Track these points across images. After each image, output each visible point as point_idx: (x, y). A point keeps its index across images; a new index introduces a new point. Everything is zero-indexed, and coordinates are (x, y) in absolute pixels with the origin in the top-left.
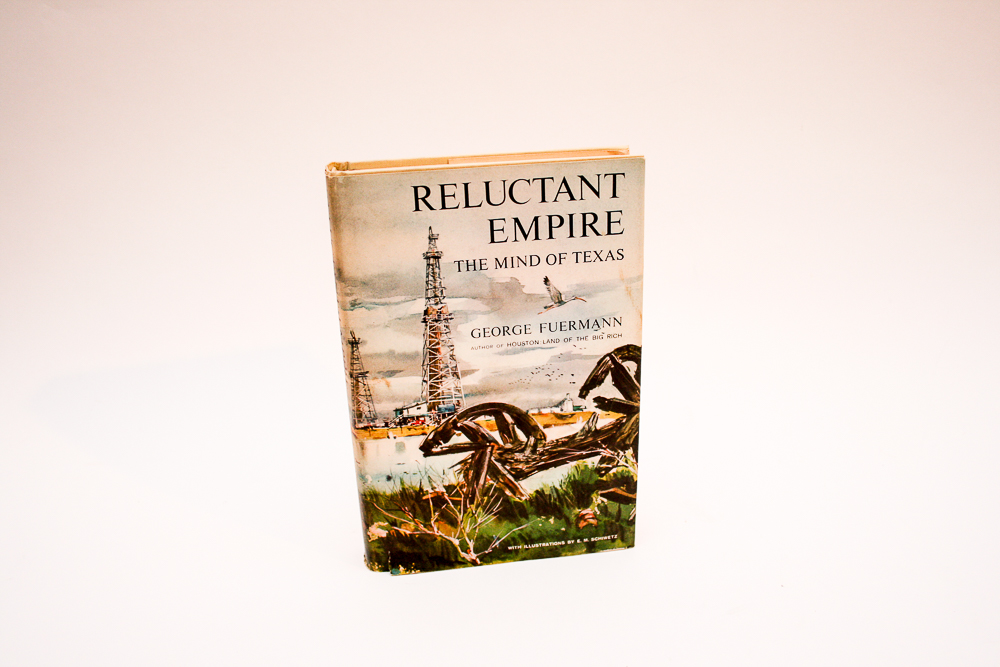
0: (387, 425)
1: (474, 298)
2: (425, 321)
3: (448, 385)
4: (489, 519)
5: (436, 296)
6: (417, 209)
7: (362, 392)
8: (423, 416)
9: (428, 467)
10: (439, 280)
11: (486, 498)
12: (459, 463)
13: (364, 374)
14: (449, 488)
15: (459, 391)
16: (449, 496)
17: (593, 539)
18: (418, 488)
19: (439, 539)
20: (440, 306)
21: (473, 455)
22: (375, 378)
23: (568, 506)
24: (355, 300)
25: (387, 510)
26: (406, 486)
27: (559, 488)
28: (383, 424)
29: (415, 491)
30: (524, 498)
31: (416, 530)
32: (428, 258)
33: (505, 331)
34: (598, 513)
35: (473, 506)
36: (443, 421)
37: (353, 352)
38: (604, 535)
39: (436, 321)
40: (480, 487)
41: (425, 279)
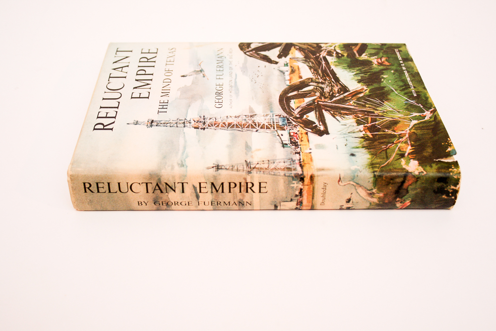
0: (299, 153)
1: (190, 106)
2: (204, 129)
3: (260, 119)
4: (388, 105)
5: (184, 123)
6: (112, 129)
7: (266, 166)
8: (290, 133)
9: (340, 133)
10: (172, 122)
11: (367, 106)
12: (334, 117)
13: (248, 164)
14: (359, 123)
15: (267, 115)
16: (368, 123)
17: (400, 59)
18: (363, 140)
19: (412, 131)
20: (192, 121)
21: (326, 110)
22: (252, 157)
23: (372, 69)
24: (178, 164)
25: (387, 158)
26: (361, 145)
27: (355, 73)
28: (298, 155)
29: (364, 141)
30: (365, 88)
31: (406, 142)
32: (151, 126)
33: (219, 94)
34: (376, 57)
35: (376, 112)
36: (294, 123)
37: (226, 169)
38: (396, 54)
39: (204, 123)
40: (356, 108)
41: (169, 128)
